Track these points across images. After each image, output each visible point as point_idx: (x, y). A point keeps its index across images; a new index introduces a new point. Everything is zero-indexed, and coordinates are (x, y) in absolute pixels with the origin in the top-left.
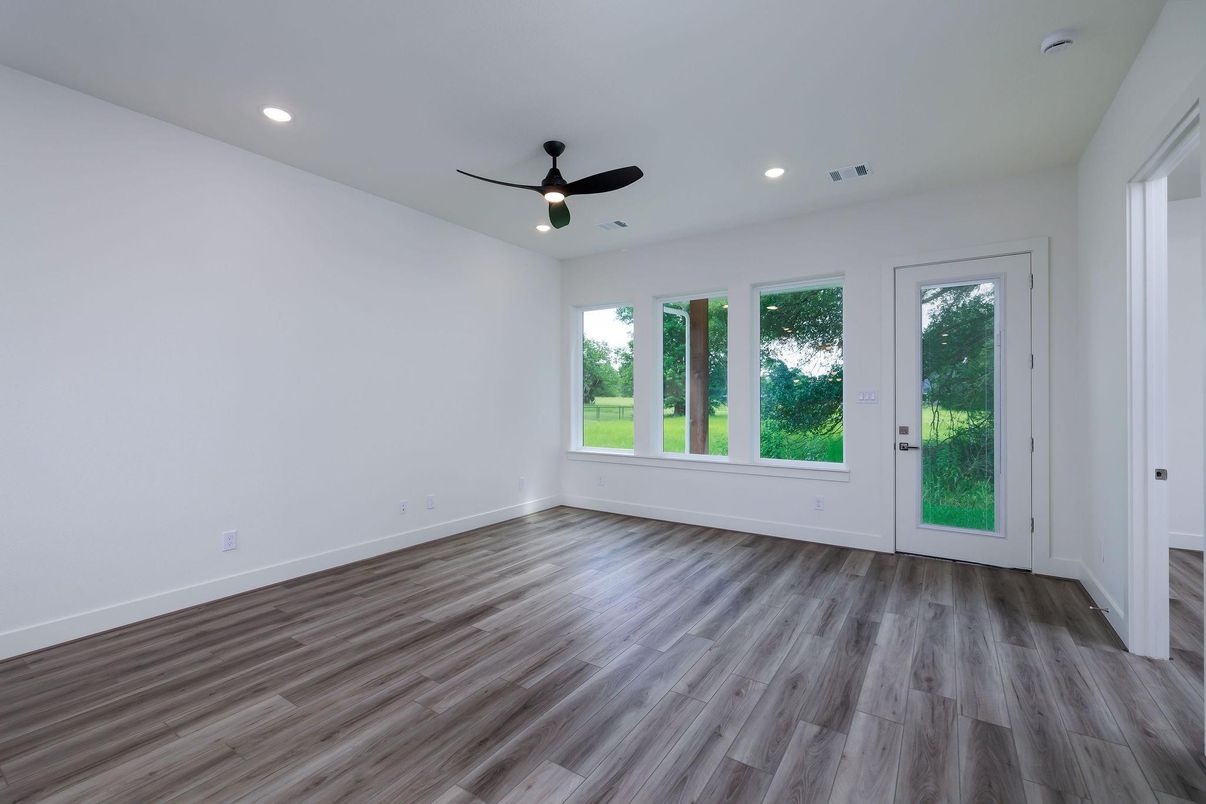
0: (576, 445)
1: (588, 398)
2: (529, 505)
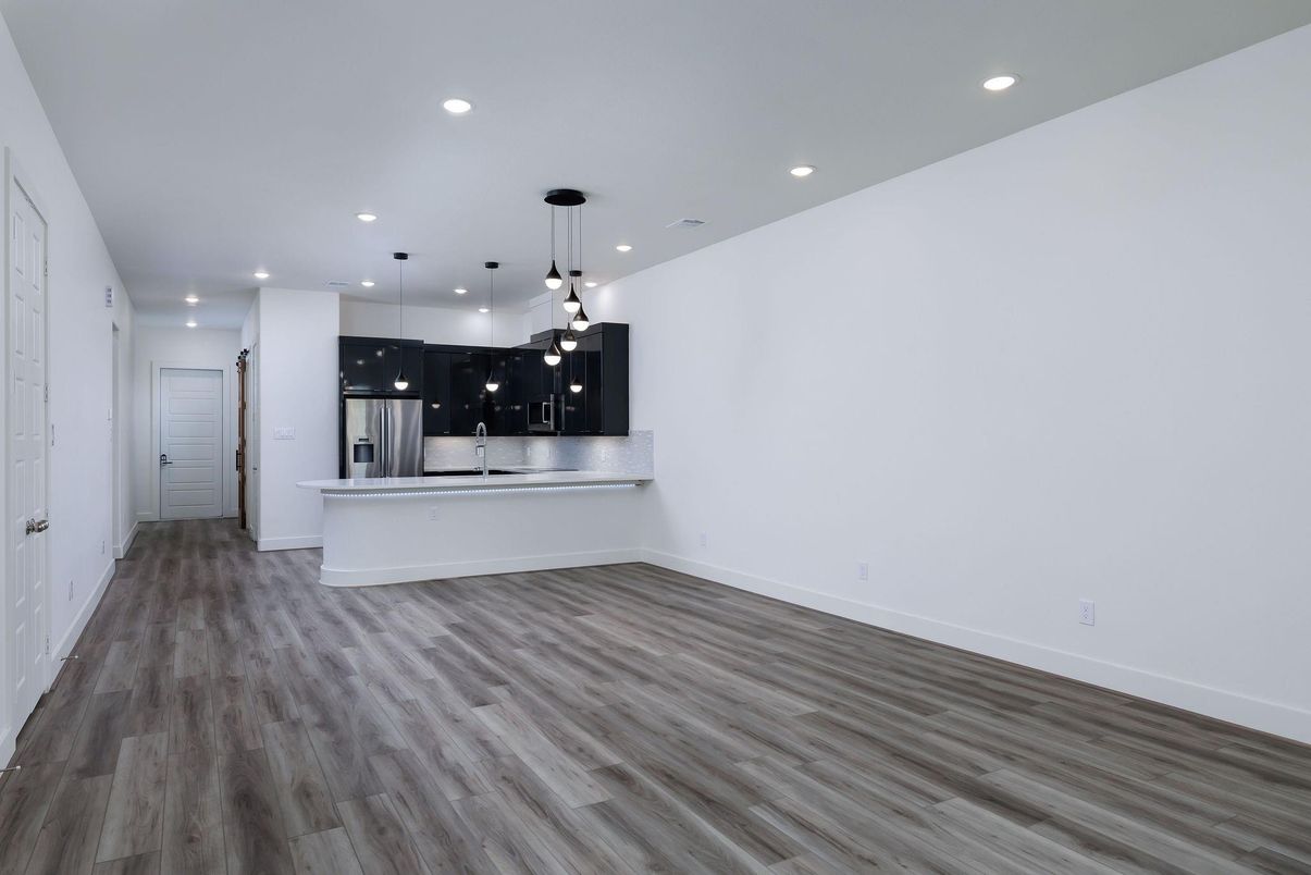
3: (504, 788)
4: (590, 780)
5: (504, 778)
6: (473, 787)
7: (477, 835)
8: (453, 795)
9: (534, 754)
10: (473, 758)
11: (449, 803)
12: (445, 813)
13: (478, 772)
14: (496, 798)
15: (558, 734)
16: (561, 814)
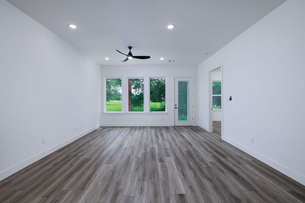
0: (105, 111)
1: (108, 100)
2: (97, 126)
3: (182, 163)
4: (166, 160)
5: (181, 164)
6: (187, 164)
7: (187, 156)
8: (191, 163)
9: (173, 169)
10: (187, 171)
11: (192, 162)
12: (192, 160)
13: (186, 167)
14: (184, 161)
15: (165, 173)
16: (174, 156)
